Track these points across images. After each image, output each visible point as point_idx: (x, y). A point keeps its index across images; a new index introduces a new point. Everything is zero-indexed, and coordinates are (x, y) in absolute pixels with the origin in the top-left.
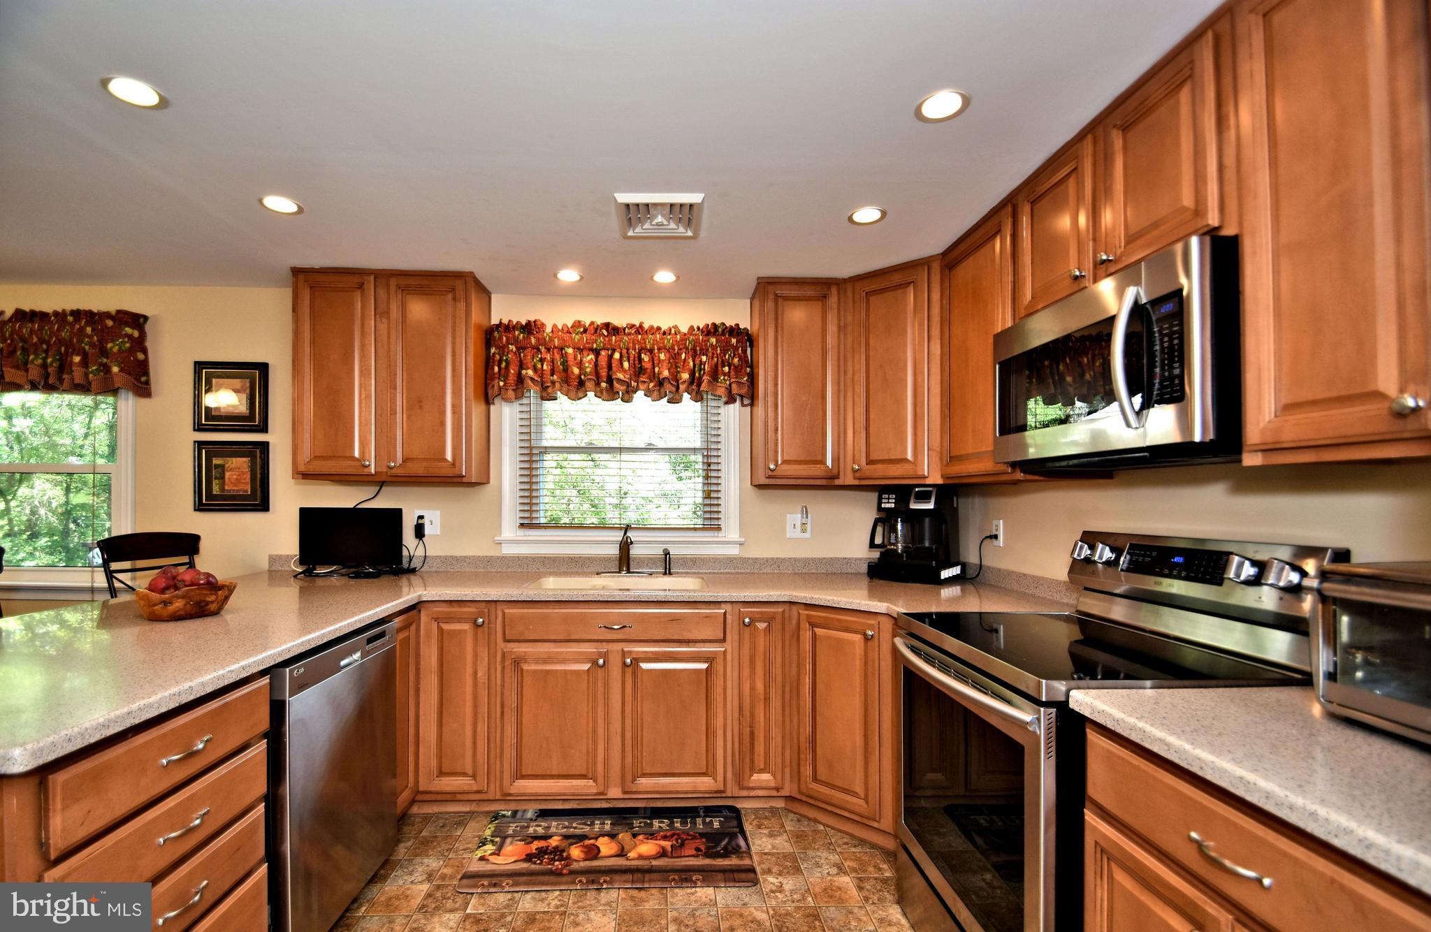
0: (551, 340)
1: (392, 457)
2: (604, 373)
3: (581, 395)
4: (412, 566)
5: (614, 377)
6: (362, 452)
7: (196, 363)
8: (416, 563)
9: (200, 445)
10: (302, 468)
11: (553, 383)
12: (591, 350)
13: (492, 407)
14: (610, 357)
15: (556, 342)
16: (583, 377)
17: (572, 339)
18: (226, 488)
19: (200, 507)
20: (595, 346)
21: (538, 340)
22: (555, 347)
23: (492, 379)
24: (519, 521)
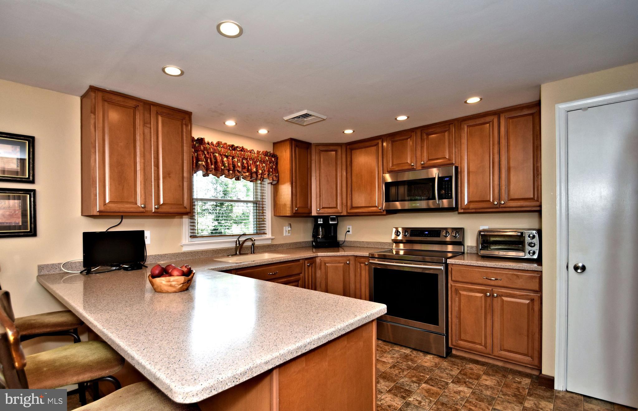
0: (210, 148)
2: (231, 167)
5: (236, 169)
11: (212, 169)
12: (226, 156)
14: (232, 160)
16: (223, 168)
17: (217, 149)
21: (204, 148)
22: (211, 152)
24: (190, 234)
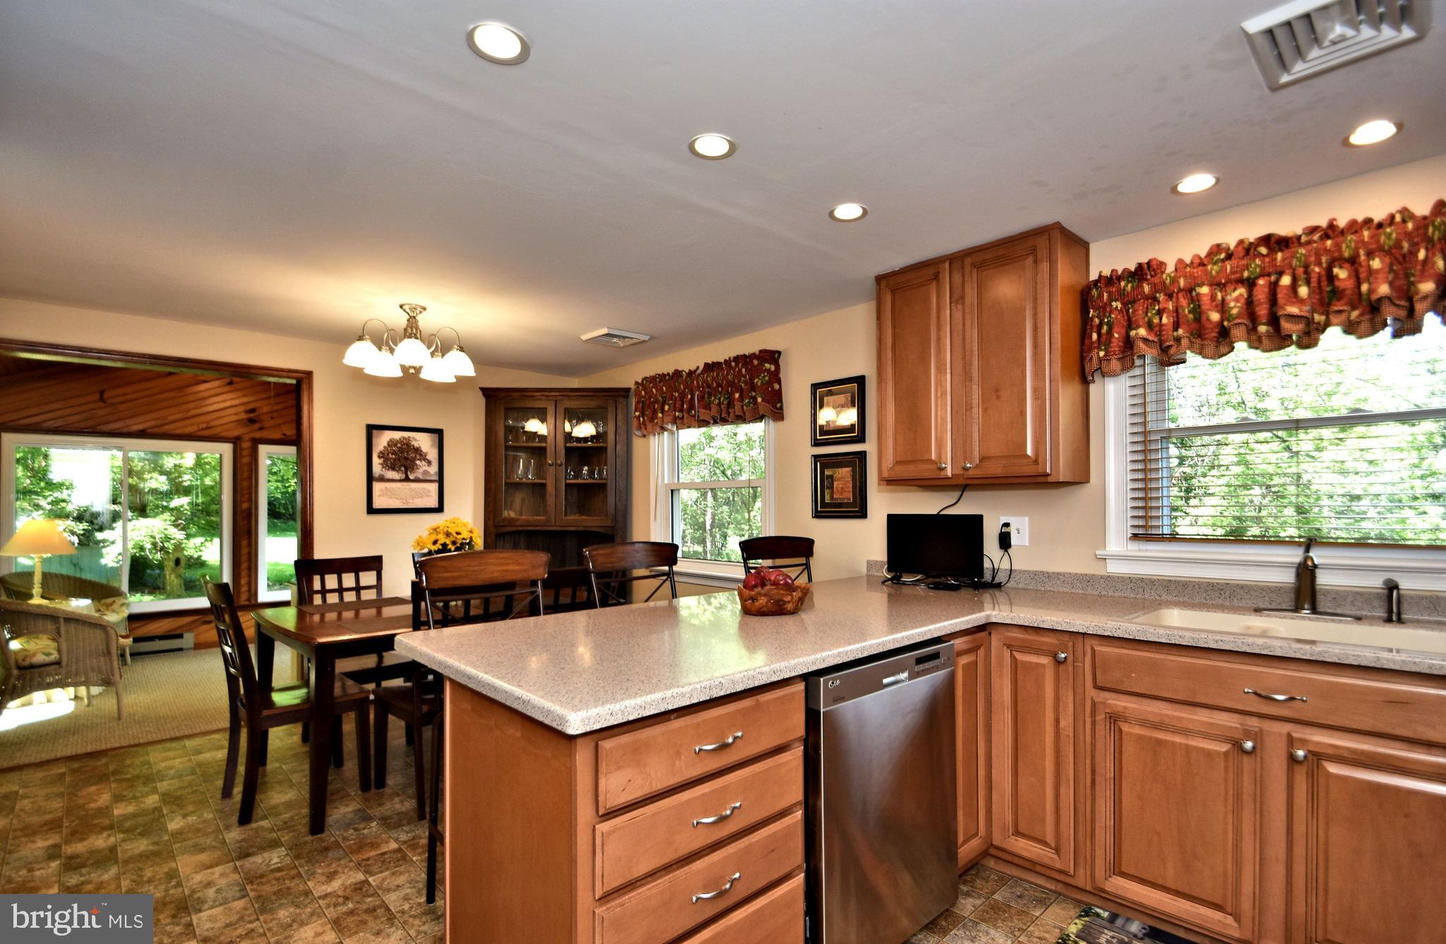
0: (1174, 281)
1: (966, 458)
2: (1262, 311)
3: (1223, 349)
4: (997, 580)
5: (1281, 313)
6: (939, 455)
7: (812, 385)
8: (1001, 578)
9: (816, 458)
10: (886, 474)
11: (1178, 340)
12: (1241, 281)
13: (1092, 387)
14: (1274, 286)
15: (1182, 282)
16: (1226, 323)
17: (1207, 273)
18: (835, 496)
19: (818, 515)
20: (1246, 274)
21: (1154, 286)
22: (1180, 290)
23: (1090, 350)
24: (1131, 531)
